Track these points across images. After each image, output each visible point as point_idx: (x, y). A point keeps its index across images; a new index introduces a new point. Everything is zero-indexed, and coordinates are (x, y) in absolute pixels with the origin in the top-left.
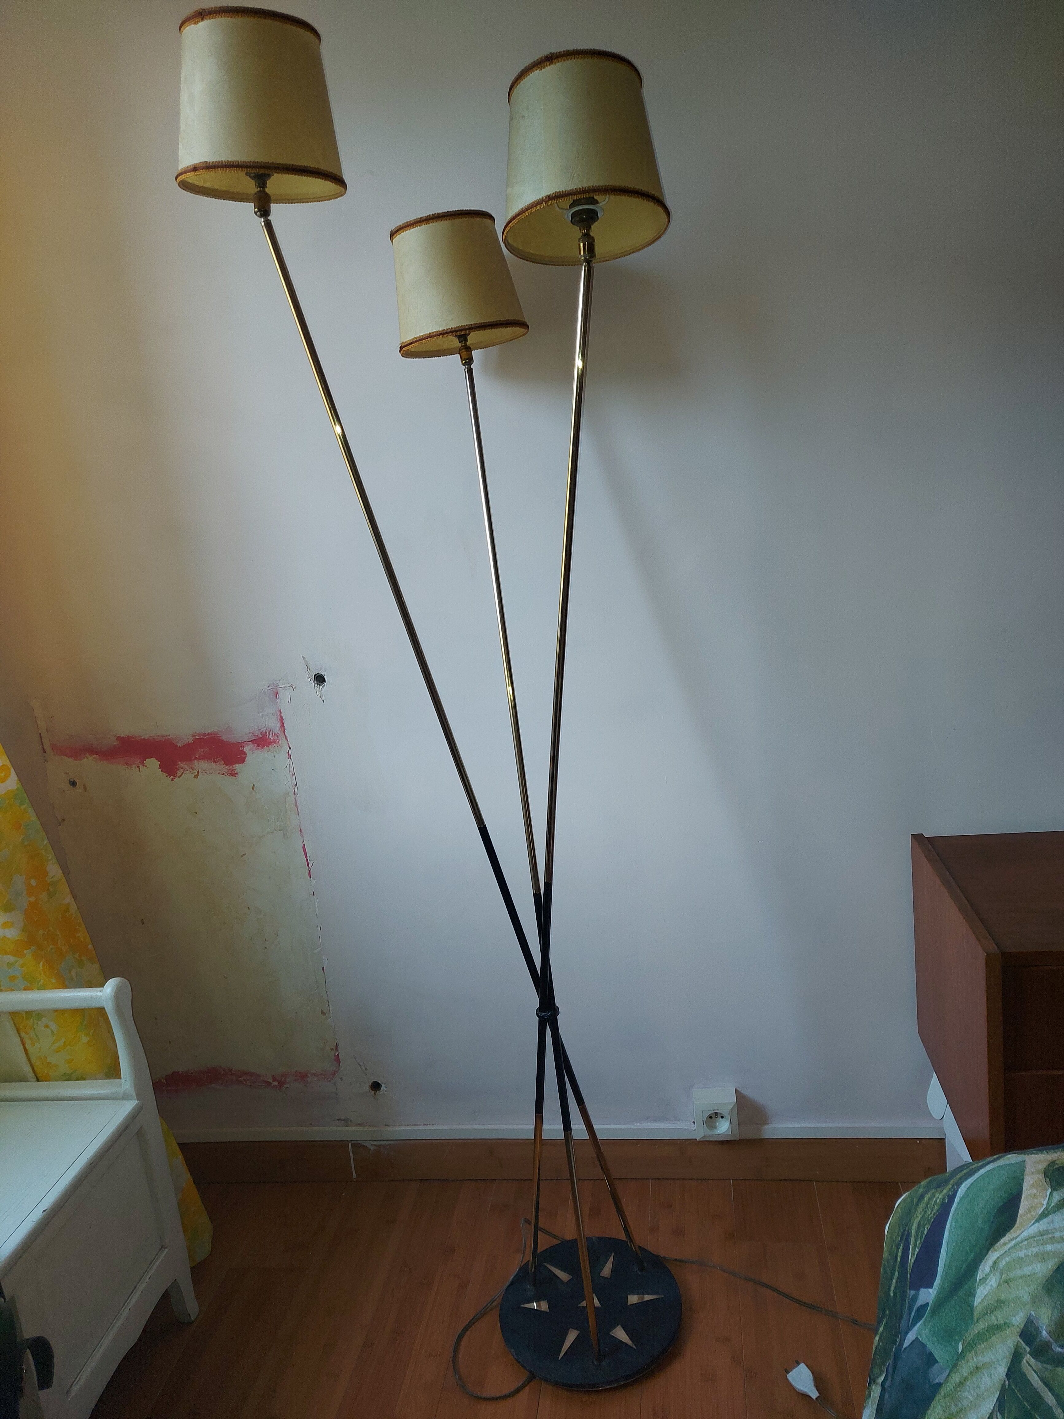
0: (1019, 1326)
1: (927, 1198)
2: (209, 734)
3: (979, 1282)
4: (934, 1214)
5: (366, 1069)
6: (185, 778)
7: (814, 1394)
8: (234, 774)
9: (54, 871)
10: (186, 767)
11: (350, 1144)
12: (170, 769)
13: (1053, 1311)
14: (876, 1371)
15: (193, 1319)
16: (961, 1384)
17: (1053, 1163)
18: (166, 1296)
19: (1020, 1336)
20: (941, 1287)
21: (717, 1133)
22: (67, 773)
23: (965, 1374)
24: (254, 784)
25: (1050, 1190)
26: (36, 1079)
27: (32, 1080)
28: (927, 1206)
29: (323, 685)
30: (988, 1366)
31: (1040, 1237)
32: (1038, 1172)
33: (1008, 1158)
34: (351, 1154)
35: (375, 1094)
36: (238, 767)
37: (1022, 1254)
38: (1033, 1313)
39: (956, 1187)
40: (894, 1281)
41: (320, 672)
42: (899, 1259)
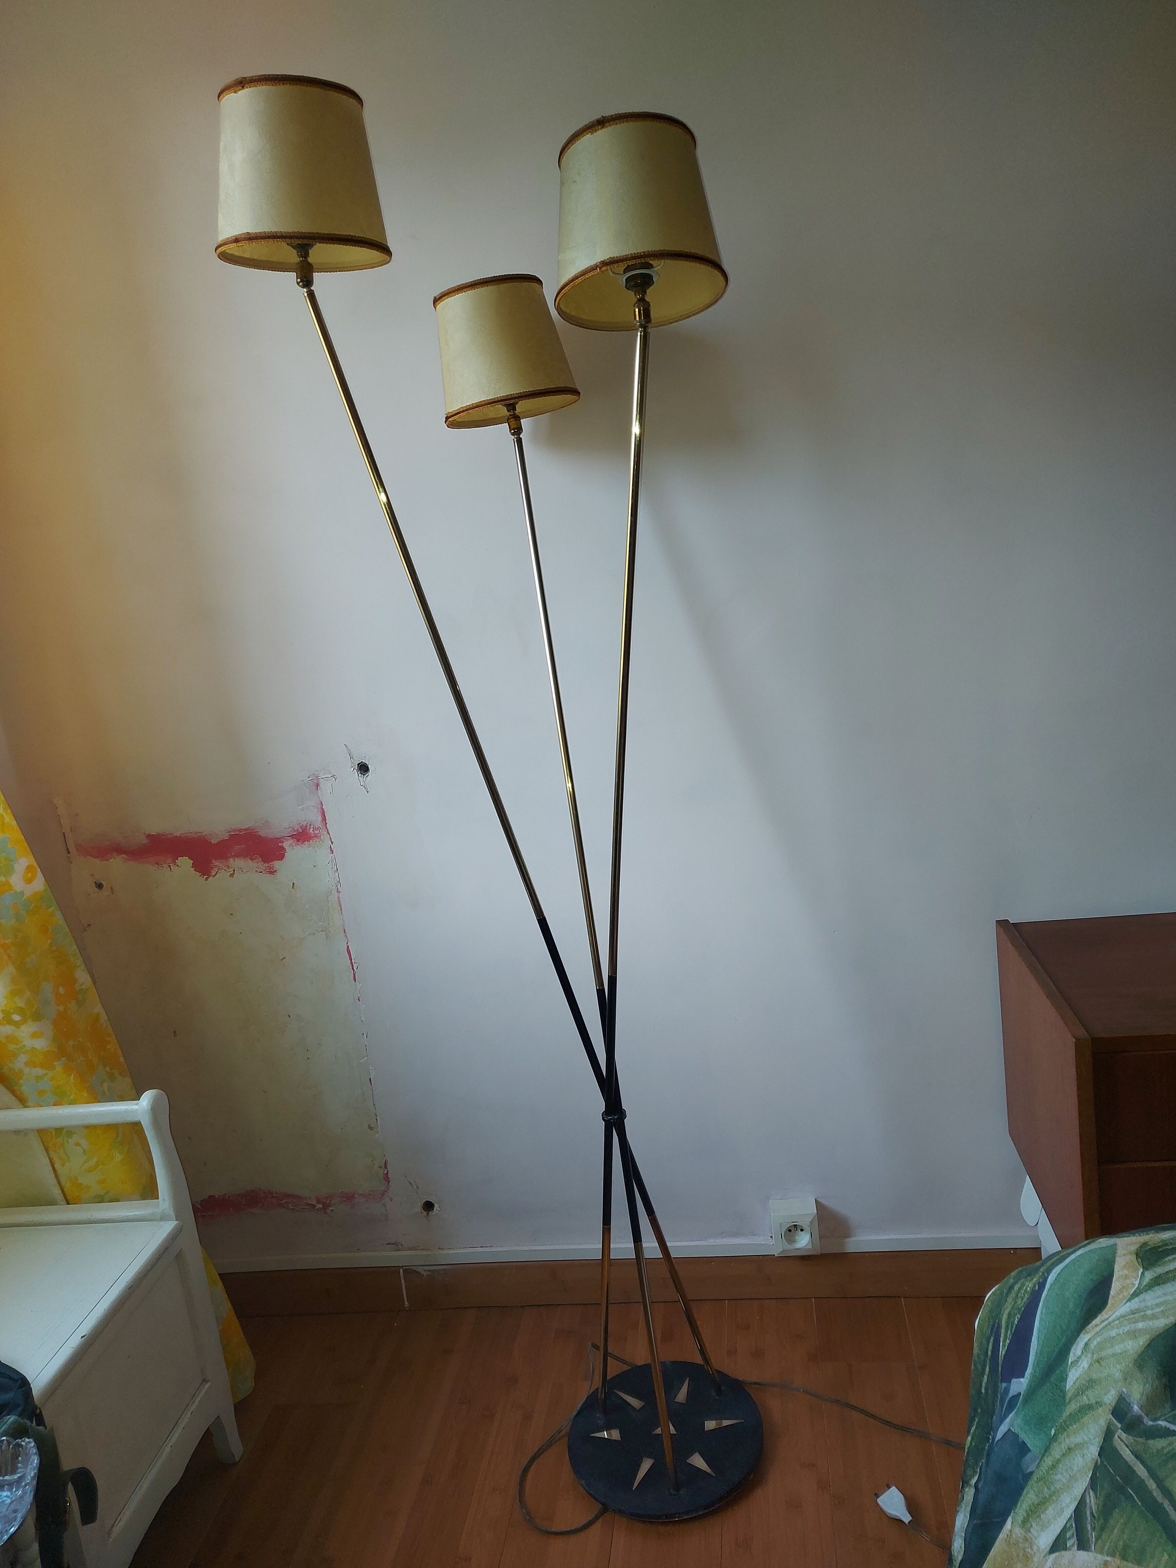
0: (1111, 1403)
1: (1016, 1288)
2: (245, 830)
3: (1071, 1365)
4: (1024, 1303)
5: (418, 1188)
6: (221, 878)
7: (907, 1518)
8: (272, 872)
9: (83, 977)
10: (221, 865)
11: (401, 1270)
12: (203, 868)
13: (1144, 1385)
14: (969, 1472)
15: (237, 1460)
16: (1054, 1467)
17: (1145, 1244)
18: (208, 1434)
19: (1112, 1414)
20: (1033, 1375)
21: (797, 1248)
22: (92, 875)
23: (1058, 1457)
24: (294, 882)
25: (1141, 1270)
26: (66, 1203)
27: (62, 1203)
28: (1017, 1295)
29: (367, 774)
30: (1080, 1446)
31: (1132, 1316)
32: (1130, 1253)
33: (1100, 1242)
34: (403, 1281)
35: (428, 1214)
36: (277, 864)
37: (1113, 1333)
38: (1124, 1390)
39: (1046, 1274)
40: (986, 1377)
41: (363, 761)
42: (989, 1353)
